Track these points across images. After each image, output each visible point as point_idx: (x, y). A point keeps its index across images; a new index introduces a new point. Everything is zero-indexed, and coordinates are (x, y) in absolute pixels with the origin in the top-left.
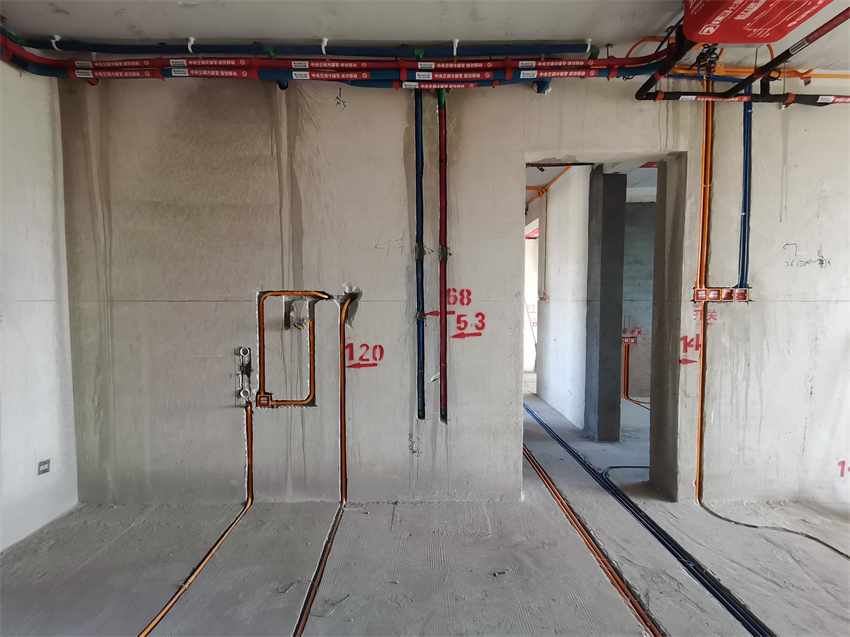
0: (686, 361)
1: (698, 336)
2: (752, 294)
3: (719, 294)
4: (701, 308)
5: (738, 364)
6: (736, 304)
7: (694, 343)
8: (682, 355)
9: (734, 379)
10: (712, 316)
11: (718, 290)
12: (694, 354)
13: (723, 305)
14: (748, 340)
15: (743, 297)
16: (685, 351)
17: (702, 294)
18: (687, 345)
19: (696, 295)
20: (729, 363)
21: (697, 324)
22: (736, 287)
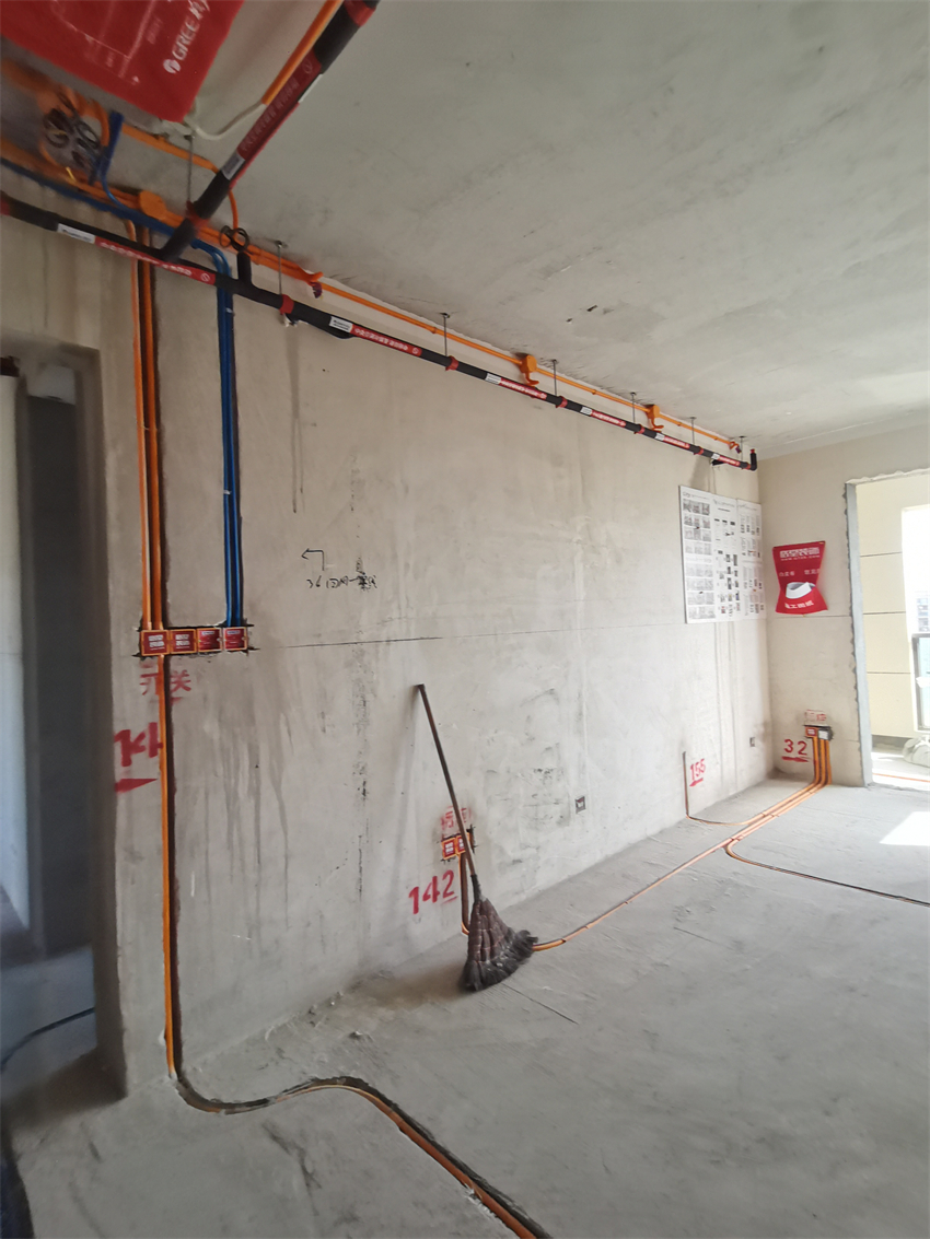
0: (130, 784)
1: (153, 726)
2: (254, 636)
3: (191, 639)
4: (156, 670)
5: (237, 767)
6: (225, 657)
7: (146, 742)
8: (120, 773)
9: (231, 799)
10: (180, 684)
11: (190, 631)
12: (146, 765)
13: (201, 660)
14: (251, 720)
15: (239, 643)
16: (127, 762)
17: (157, 641)
18: (130, 747)
19: (144, 643)
20: (220, 770)
21: (152, 701)
22: (222, 626)
